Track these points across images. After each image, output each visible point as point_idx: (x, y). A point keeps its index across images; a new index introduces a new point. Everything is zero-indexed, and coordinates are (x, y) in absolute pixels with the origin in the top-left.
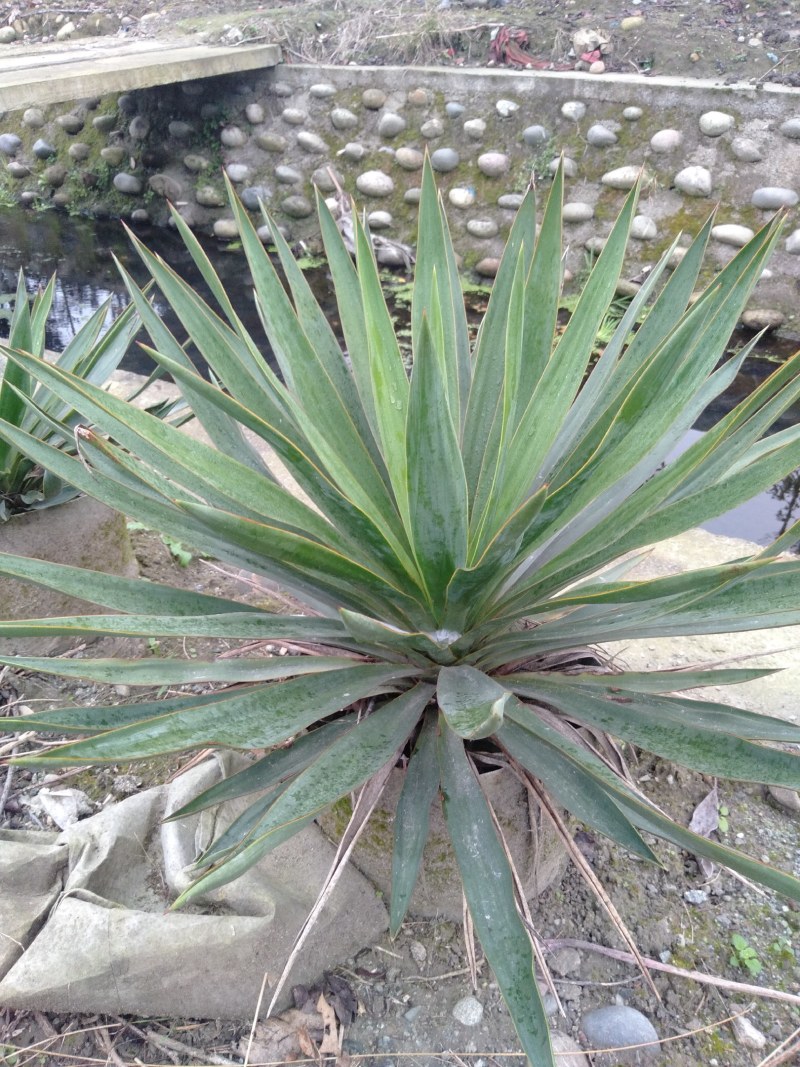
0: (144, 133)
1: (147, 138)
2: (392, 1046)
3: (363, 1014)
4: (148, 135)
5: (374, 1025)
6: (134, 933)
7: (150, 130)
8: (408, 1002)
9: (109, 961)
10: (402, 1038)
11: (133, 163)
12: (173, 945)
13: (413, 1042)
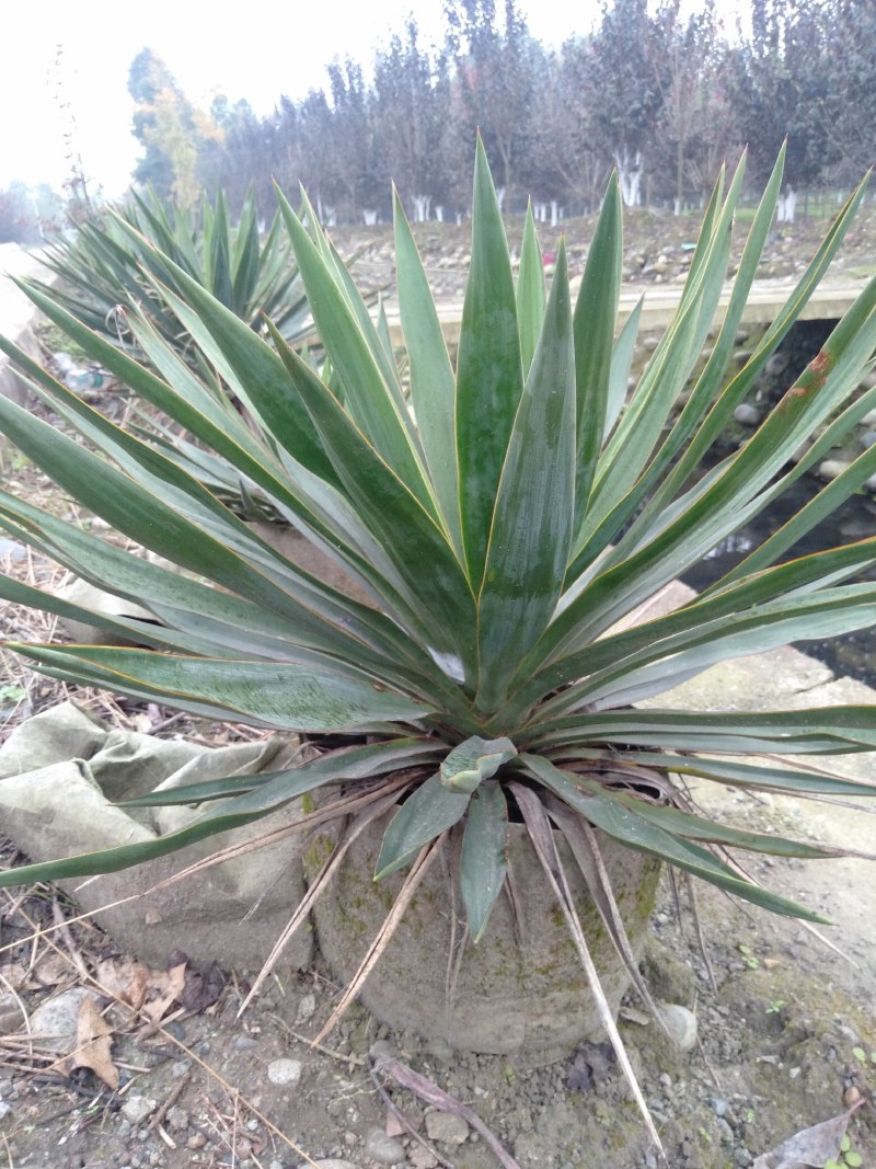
0: (780, 369)
1: (781, 374)
2: (204, 1054)
3: (210, 1015)
4: (784, 371)
5: (209, 1030)
6: (73, 795)
7: (788, 367)
8: (256, 1034)
9: (44, 806)
10: (219, 1054)
11: (759, 396)
12: (87, 819)
13: (222, 1064)
